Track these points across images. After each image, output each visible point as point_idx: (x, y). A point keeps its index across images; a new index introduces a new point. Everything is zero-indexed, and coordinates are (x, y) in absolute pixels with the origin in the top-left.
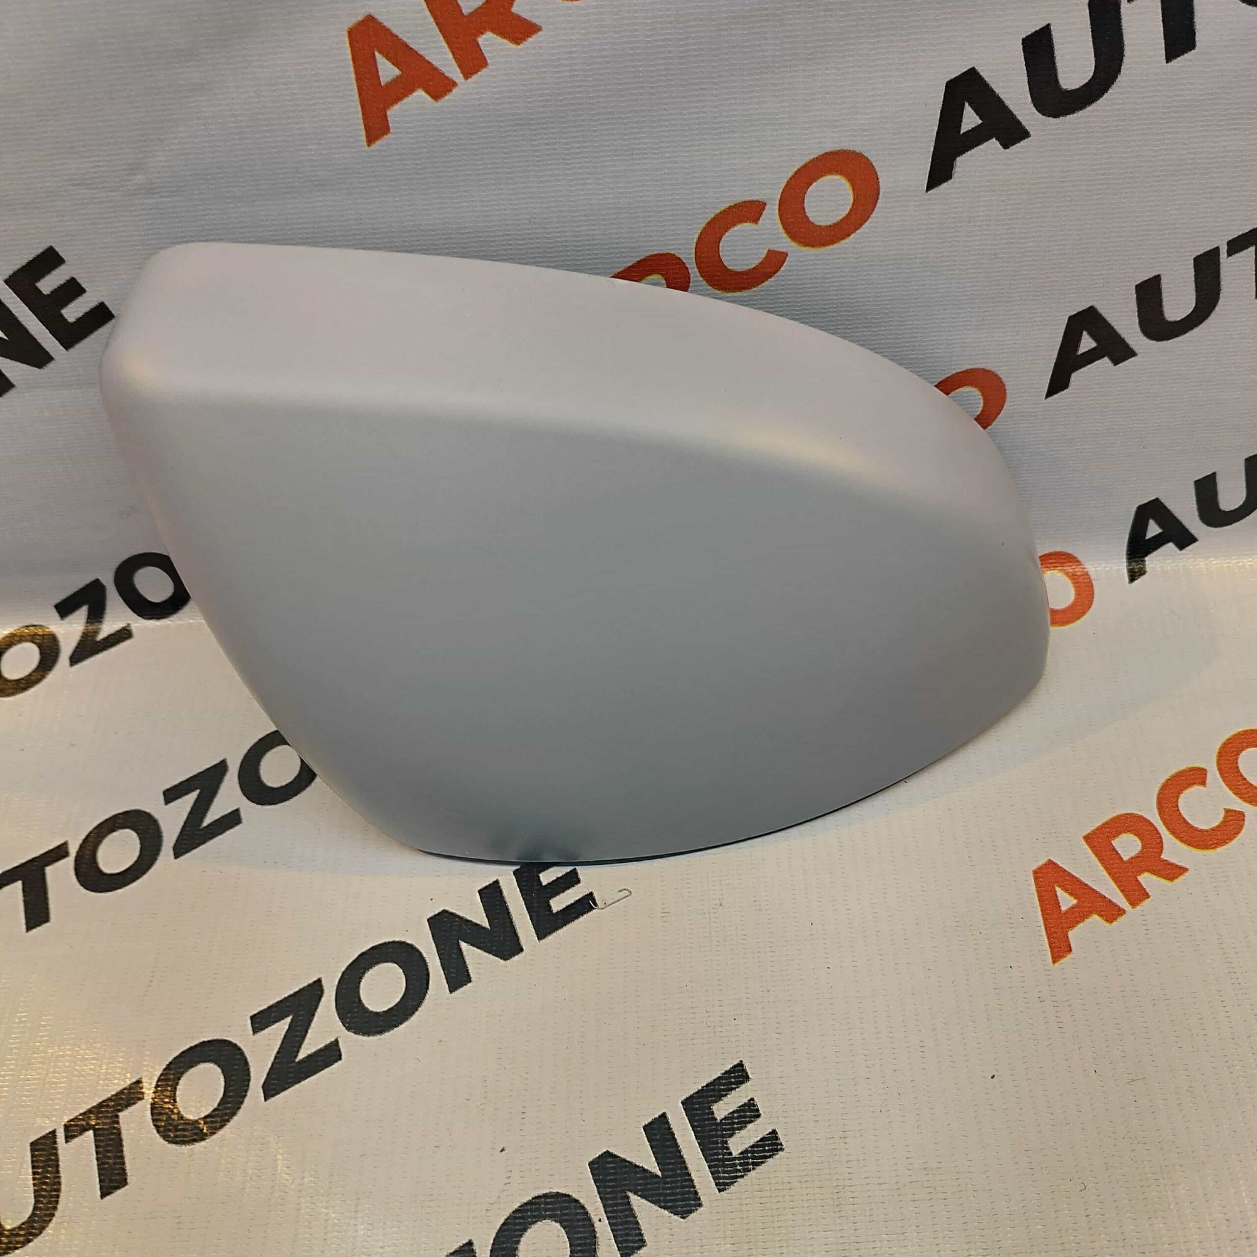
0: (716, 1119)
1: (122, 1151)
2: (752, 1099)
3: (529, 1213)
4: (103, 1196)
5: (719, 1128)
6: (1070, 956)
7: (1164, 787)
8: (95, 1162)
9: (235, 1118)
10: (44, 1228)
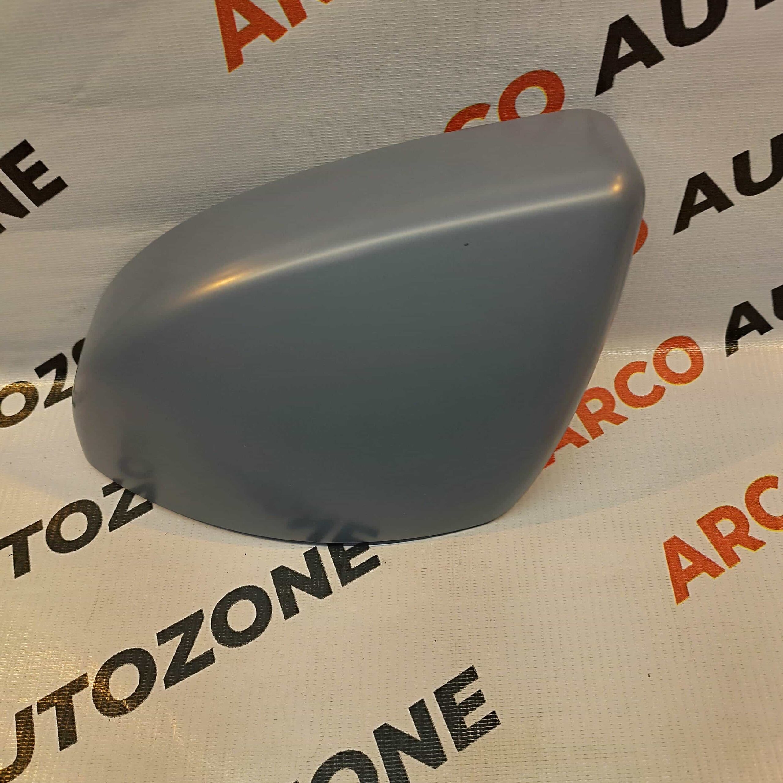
0: (456, 704)
1: (74, 720)
2: (480, 691)
3: (335, 764)
4: (61, 749)
5: (458, 709)
6: (688, 599)
7: (750, 488)
8: (57, 727)
9: (147, 699)
10: (23, 769)
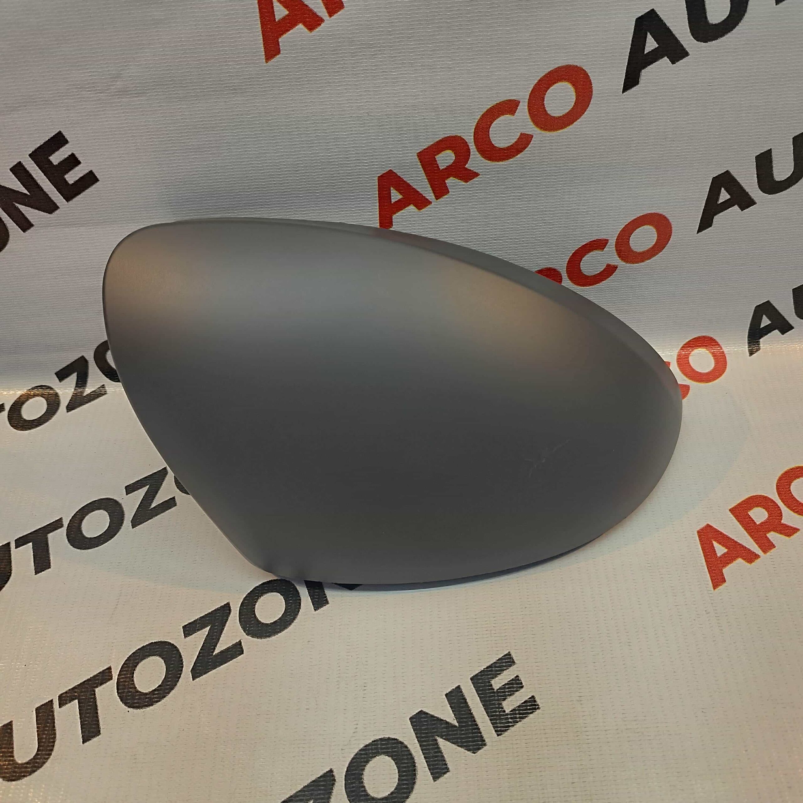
0: (494, 689)
1: (97, 713)
2: (517, 676)
3: (370, 751)
4: (83, 742)
5: (496, 695)
6: (724, 585)
7: (780, 479)
8: (79, 721)
9: (173, 691)
10: (44, 763)
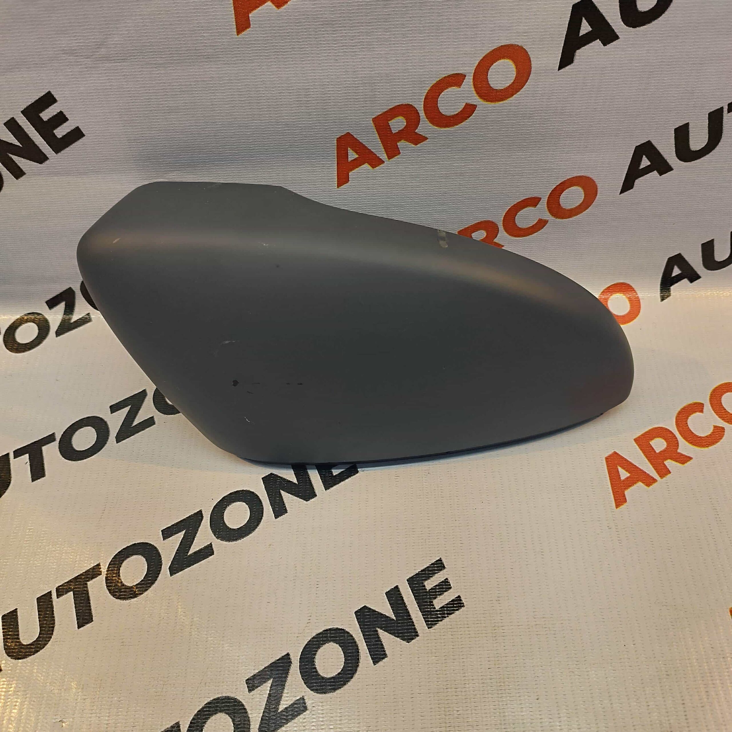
0: (426, 589)
1: (90, 603)
2: (447, 579)
3: (321, 639)
4: (79, 627)
5: (428, 594)
6: (625, 504)
7: (680, 413)
8: (74, 609)
9: (154, 585)
10: (46, 644)
